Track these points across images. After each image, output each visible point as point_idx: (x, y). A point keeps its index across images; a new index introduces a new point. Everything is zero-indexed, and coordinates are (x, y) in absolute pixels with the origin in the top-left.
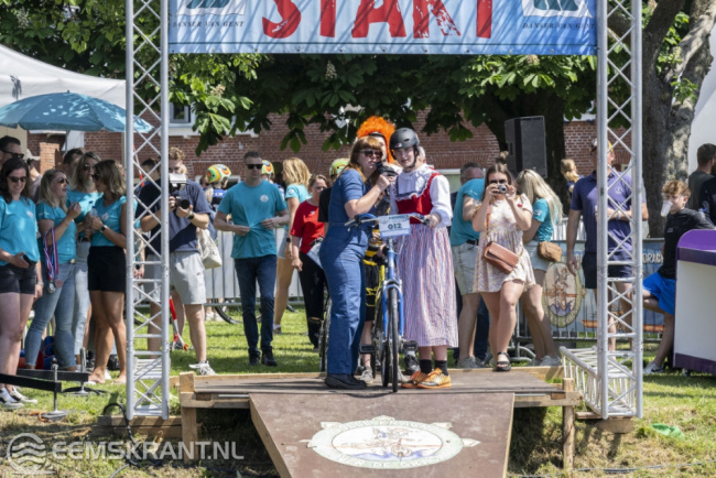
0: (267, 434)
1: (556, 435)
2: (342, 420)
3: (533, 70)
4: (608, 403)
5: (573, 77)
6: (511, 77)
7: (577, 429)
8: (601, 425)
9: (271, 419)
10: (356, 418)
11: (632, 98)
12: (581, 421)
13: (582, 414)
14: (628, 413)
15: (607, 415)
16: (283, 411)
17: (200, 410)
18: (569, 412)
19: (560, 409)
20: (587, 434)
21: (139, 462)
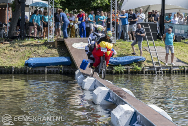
2: (76, 42)
3: (100, 4)
5: (105, 5)
6: (97, 5)
9: (67, 42)
10: (78, 42)
11: (115, 1)
14: (114, 43)
16: (68, 41)
17: (58, 41)
21: (49, 48)
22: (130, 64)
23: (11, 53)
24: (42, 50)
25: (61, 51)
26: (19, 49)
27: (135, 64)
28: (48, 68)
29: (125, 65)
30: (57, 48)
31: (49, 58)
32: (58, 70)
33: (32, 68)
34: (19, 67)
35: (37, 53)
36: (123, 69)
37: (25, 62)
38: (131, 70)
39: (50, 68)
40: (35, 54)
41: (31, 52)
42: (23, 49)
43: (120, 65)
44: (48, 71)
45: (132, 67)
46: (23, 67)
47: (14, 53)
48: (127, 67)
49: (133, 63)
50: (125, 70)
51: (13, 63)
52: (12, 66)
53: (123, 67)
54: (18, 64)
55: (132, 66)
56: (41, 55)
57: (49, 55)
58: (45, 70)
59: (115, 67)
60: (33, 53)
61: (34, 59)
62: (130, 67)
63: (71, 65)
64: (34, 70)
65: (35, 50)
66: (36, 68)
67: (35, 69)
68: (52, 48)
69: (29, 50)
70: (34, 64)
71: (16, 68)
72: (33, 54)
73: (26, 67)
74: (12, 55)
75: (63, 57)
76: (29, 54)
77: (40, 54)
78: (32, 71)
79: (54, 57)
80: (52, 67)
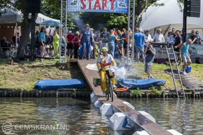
0: (80, 65)
2: (91, 64)
3: (116, 23)
4: (128, 63)
5: (122, 24)
6: (113, 24)
9: (80, 63)
10: (92, 64)
11: (133, 20)
14: (131, 65)
15: (128, 65)
16: (82, 62)
17: (70, 62)
21: (61, 69)
22: (149, 88)
23: (20, 75)
24: (53, 72)
25: (73, 73)
26: (29, 70)
27: (154, 87)
28: (59, 91)
29: (143, 89)
30: (69, 70)
31: (60, 80)
32: (70, 94)
33: (41, 92)
34: (28, 90)
35: (47, 75)
36: (141, 92)
37: (34, 85)
38: (149, 93)
40: (46, 76)
41: (41, 74)
42: (33, 71)
43: (138, 88)
44: (60, 94)
46: (33, 90)
47: (23, 75)
48: (145, 91)
49: (151, 86)
50: (143, 93)
51: (21, 86)
52: (20, 89)
53: (141, 90)
54: (27, 87)
55: (151, 89)
56: (52, 77)
57: (61, 77)
58: (56, 93)
59: (133, 90)
61: (44, 81)
62: (149, 91)
63: (84, 88)
64: (45, 94)
65: (46, 72)
67: (46, 92)
68: (64, 69)
69: (39, 71)
70: (45, 87)
71: (24, 91)
72: (43, 76)
73: (35, 89)
74: (20, 77)
75: (76, 80)
76: (39, 76)
78: (42, 94)
79: (66, 79)
80: (64, 90)
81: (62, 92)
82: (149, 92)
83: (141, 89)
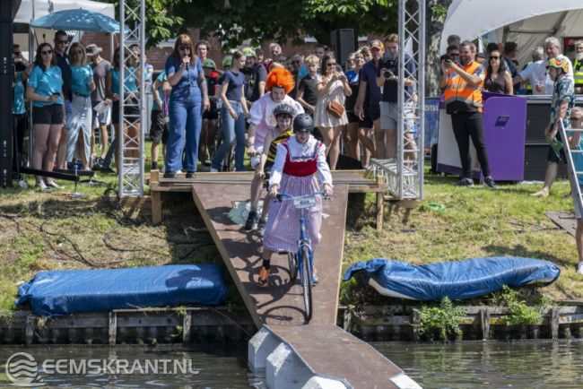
0: (203, 208)
1: (372, 209)
4: (403, 191)
5: (367, 8)
6: (331, 7)
7: (385, 206)
8: (399, 204)
9: (205, 199)
11: (419, 10)
12: (386, 201)
13: (387, 197)
14: (414, 197)
15: (403, 197)
17: (162, 192)
18: (380, 195)
19: (374, 194)
20: (390, 209)
21: (126, 221)
22: (491, 297)
24: (91, 234)
25: (177, 237)
27: (513, 293)
28: (121, 319)
29: (465, 302)
30: (159, 224)
31: (124, 271)
32: (165, 328)
33: (48, 322)
35: (70, 247)
36: (459, 316)
37: (15, 292)
38: (494, 320)
39: (131, 319)
40: (62, 252)
41: (42, 243)
43: (446, 299)
44: (122, 330)
45: (498, 310)
46: (11, 313)
48: (476, 309)
49: (502, 291)
50: (469, 320)
53: (459, 309)
55: (498, 303)
56: (87, 256)
57: (125, 255)
58: (108, 328)
59: (424, 308)
60: (52, 248)
61: (56, 277)
62: (491, 309)
63: (223, 303)
64: (61, 329)
65: (63, 236)
66: (65, 320)
67: (65, 324)
68: (138, 223)
69: (37, 233)
70: (60, 302)
72: (52, 253)
73: (21, 313)
76: (36, 252)
77: (83, 254)
78: (51, 330)
79: (148, 265)
80: (142, 312)
81: (133, 323)
82: (493, 315)
83: (460, 304)
